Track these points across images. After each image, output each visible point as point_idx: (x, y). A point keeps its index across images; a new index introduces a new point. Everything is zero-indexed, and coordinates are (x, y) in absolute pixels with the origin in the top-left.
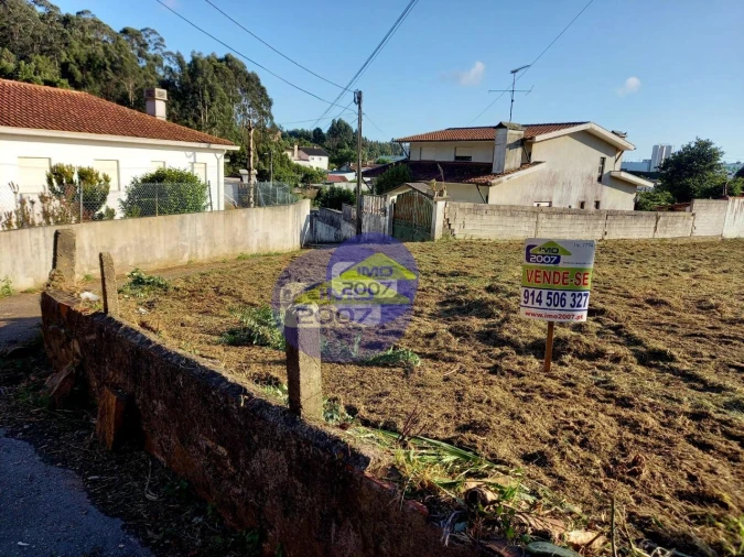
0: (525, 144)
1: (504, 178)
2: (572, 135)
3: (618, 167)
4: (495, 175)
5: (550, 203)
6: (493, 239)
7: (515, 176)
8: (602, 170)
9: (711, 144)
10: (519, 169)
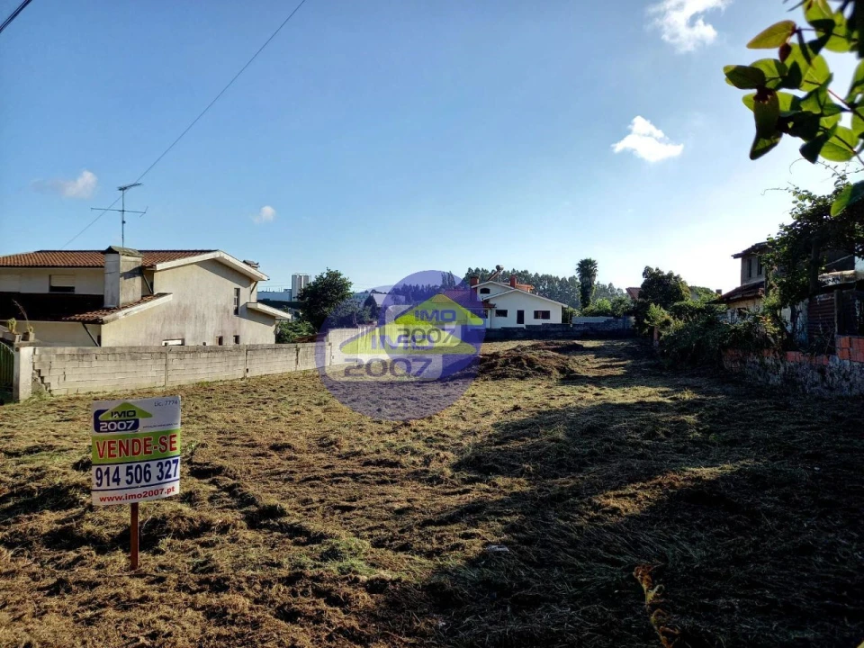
0: (145, 273)
1: (120, 314)
2: (199, 263)
3: (254, 298)
4: (109, 309)
5: (183, 340)
7: (134, 310)
10: (139, 302)
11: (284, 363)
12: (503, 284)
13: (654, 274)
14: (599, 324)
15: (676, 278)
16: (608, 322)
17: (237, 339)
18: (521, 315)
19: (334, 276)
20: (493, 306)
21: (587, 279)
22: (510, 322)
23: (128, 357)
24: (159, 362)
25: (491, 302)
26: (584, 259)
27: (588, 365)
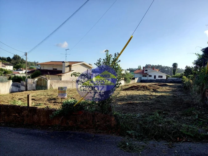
0: (70, 66)
1: (65, 74)
2: (80, 64)
3: (91, 71)
4: (63, 73)
7: (68, 74)
13: (188, 68)
14: (175, 79)
16: (177, 79)
18: (155, 77)
20: (148, 74)
21: (175, 68)
22: (152, 78)
26: (174, 63)
27: (164, 89)
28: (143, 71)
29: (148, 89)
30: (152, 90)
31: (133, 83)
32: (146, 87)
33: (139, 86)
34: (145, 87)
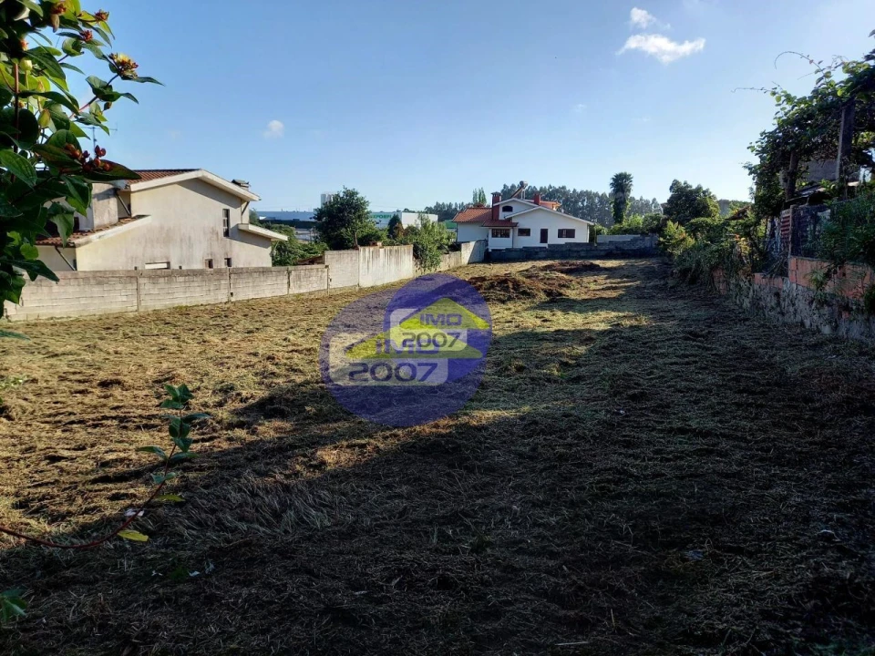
0: (120, 194)
1: (93, 237)
2: (182, 183)
3: (246, 219)
4: (83, 233)
5: (168, 263)
6: (74, 316)
7: (110, 233)
8: (227, 222)
9: (357, 193)
10: (115, 225)
11: (274, 288)
12: (525, 201)
13: (682, 188)
14: (624, 242)
15: (704, 192)
16: (635, 240)
17: (229, 262)
18: (544, 234)
19: (351, 194)
20: (516, 225)
21: (621, 194)
22: (533, 241)
23: (92, 281)
24: (129, 287)
25: (514, 221)
26: (618, 172)
27: (593, 286)
28: (495, 209)
29: (524, 293)
30: (543, 297)
31: (452, 265)
32: (517, 285)
33: (483, 279)
34: (510, 285)
